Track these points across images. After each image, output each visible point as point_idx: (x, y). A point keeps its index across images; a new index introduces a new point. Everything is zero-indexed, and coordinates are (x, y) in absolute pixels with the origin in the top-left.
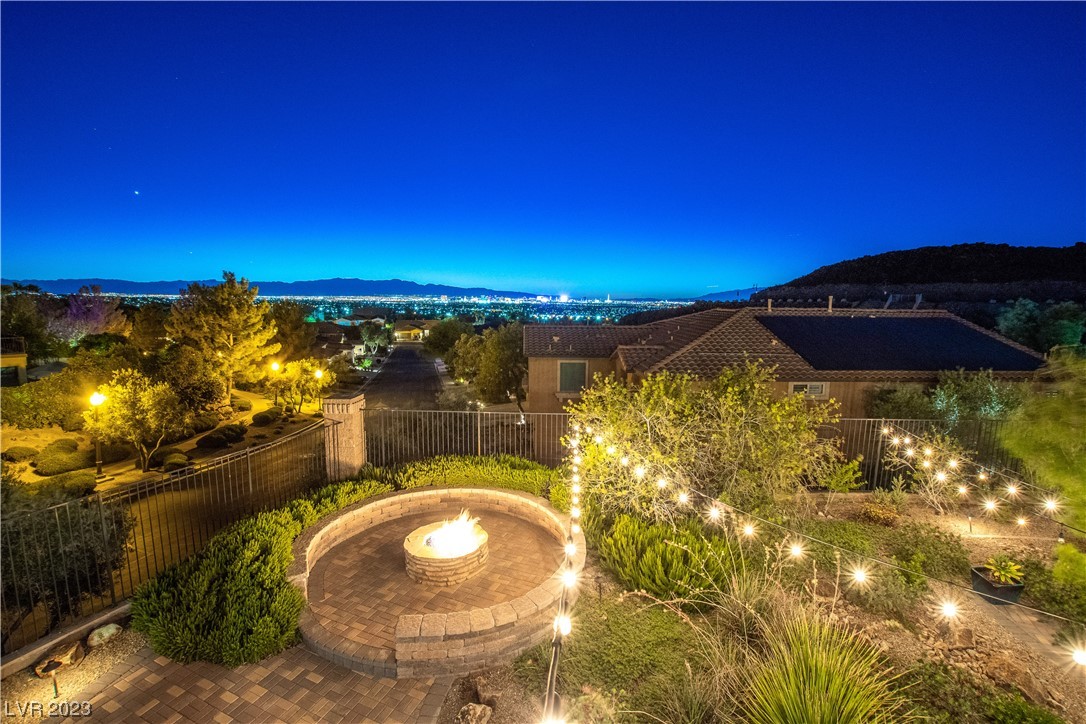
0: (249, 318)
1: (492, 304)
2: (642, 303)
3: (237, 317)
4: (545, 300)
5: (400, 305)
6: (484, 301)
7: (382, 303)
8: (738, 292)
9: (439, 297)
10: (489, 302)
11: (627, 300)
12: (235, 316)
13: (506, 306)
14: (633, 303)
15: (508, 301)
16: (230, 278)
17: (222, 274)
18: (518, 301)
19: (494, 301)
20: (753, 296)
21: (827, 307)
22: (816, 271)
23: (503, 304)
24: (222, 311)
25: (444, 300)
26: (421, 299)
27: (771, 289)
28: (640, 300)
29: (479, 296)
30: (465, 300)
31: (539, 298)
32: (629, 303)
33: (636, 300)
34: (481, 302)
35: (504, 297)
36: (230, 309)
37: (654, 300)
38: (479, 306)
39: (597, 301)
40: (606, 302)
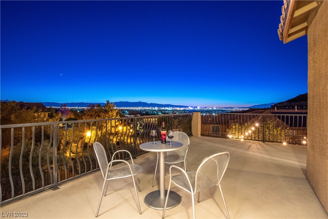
0: (113, 114)
1: (173, 110)
2: (228, 109)
3: (111, 113)
4: (191, 108)
5: (141, 110)
6: (170, 109)
7: (135, 110)
8: (266, 105)
9: (154, 108)
10: (171, 109)
11: (222, 108)
12: (110, 113)
13: (178, 111)
14: (224, 109)
15: (178, 109)
16: (108, 102)
17: (106, 101)
18: (182, 109)
19: (173, 109)
20: (272, 106)
21: (295, 109)
22: (297, 97)
23: (176, 110)
24: (106, 112)
25: (156, 108)
26: (148, 108)
27: (279, 103)
28: (227, 108)
29: (168, 107)
30: (163, 109)
31: (189, 108)
32: (222, 109)
33: (225, 108)
34: (169, 109)
35: (177, 107)
36: (109, 111)
37: (232, 108)
38: (169, 111)
39: (210, 109)
40: (214, 109)
